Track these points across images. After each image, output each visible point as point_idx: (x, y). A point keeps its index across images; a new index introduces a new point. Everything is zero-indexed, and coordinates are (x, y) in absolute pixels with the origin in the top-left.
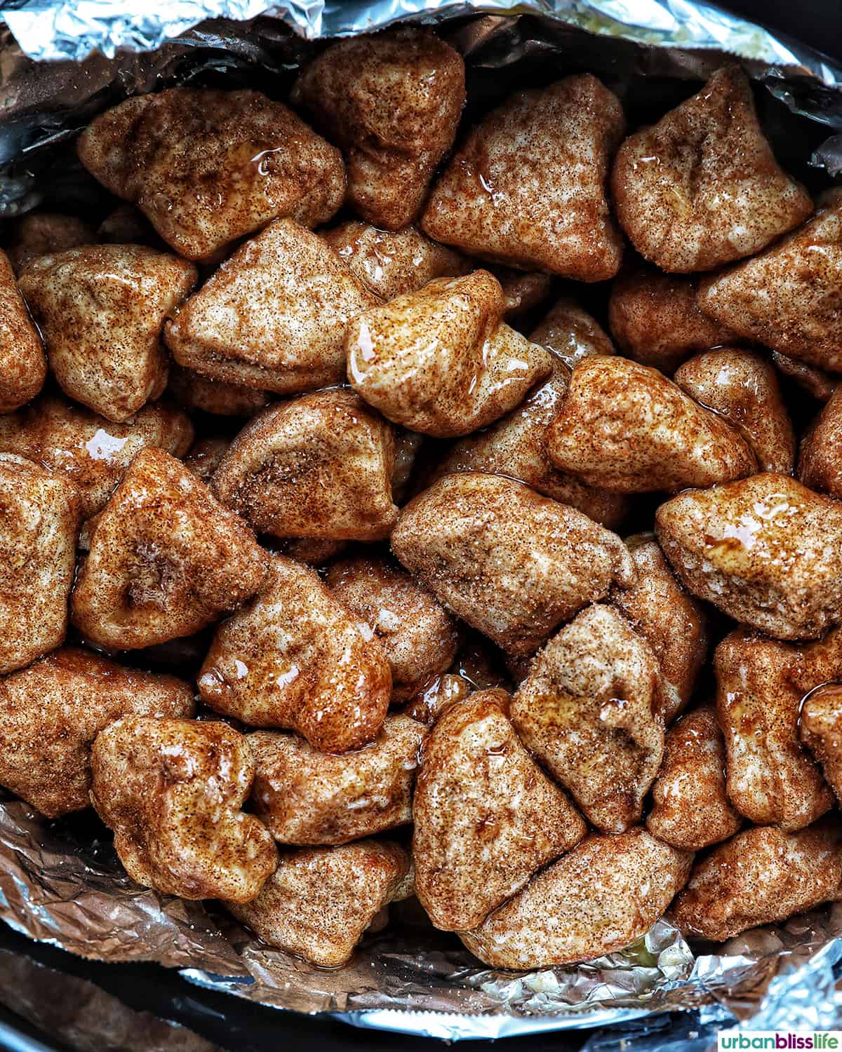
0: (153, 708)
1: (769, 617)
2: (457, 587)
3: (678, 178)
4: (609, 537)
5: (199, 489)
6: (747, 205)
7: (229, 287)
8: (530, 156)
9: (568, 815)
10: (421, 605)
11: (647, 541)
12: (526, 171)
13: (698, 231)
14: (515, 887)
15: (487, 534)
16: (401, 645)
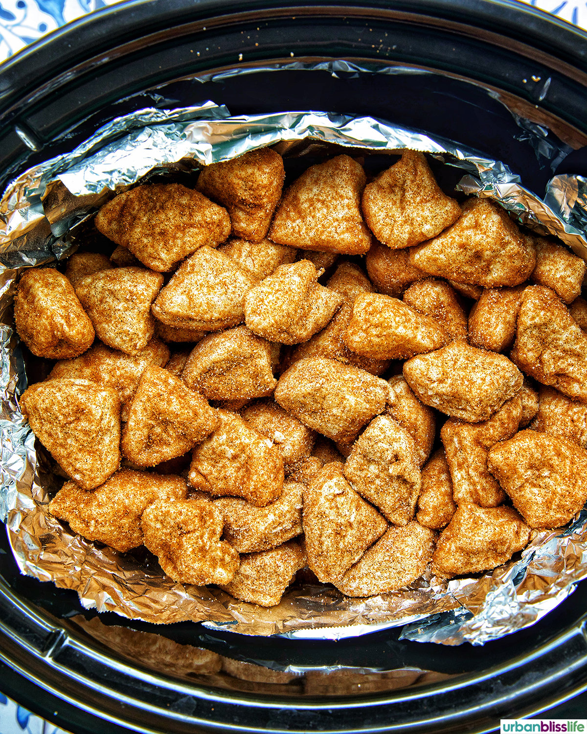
0: (168, 494)
1: (464, 412)
2: (310, 416)
3: (395, 203)
4: (382, 382)
5: (178, 383)
6: (430, 215)
7: (182, 284)
8: (321, 198)
9: (379, 519)
10: (293, 426)
11: (400, 380)
12: (319, 205)
13: (407, 228)
14: (357, 558)
15: (323, 390)
16: (287, 448)
